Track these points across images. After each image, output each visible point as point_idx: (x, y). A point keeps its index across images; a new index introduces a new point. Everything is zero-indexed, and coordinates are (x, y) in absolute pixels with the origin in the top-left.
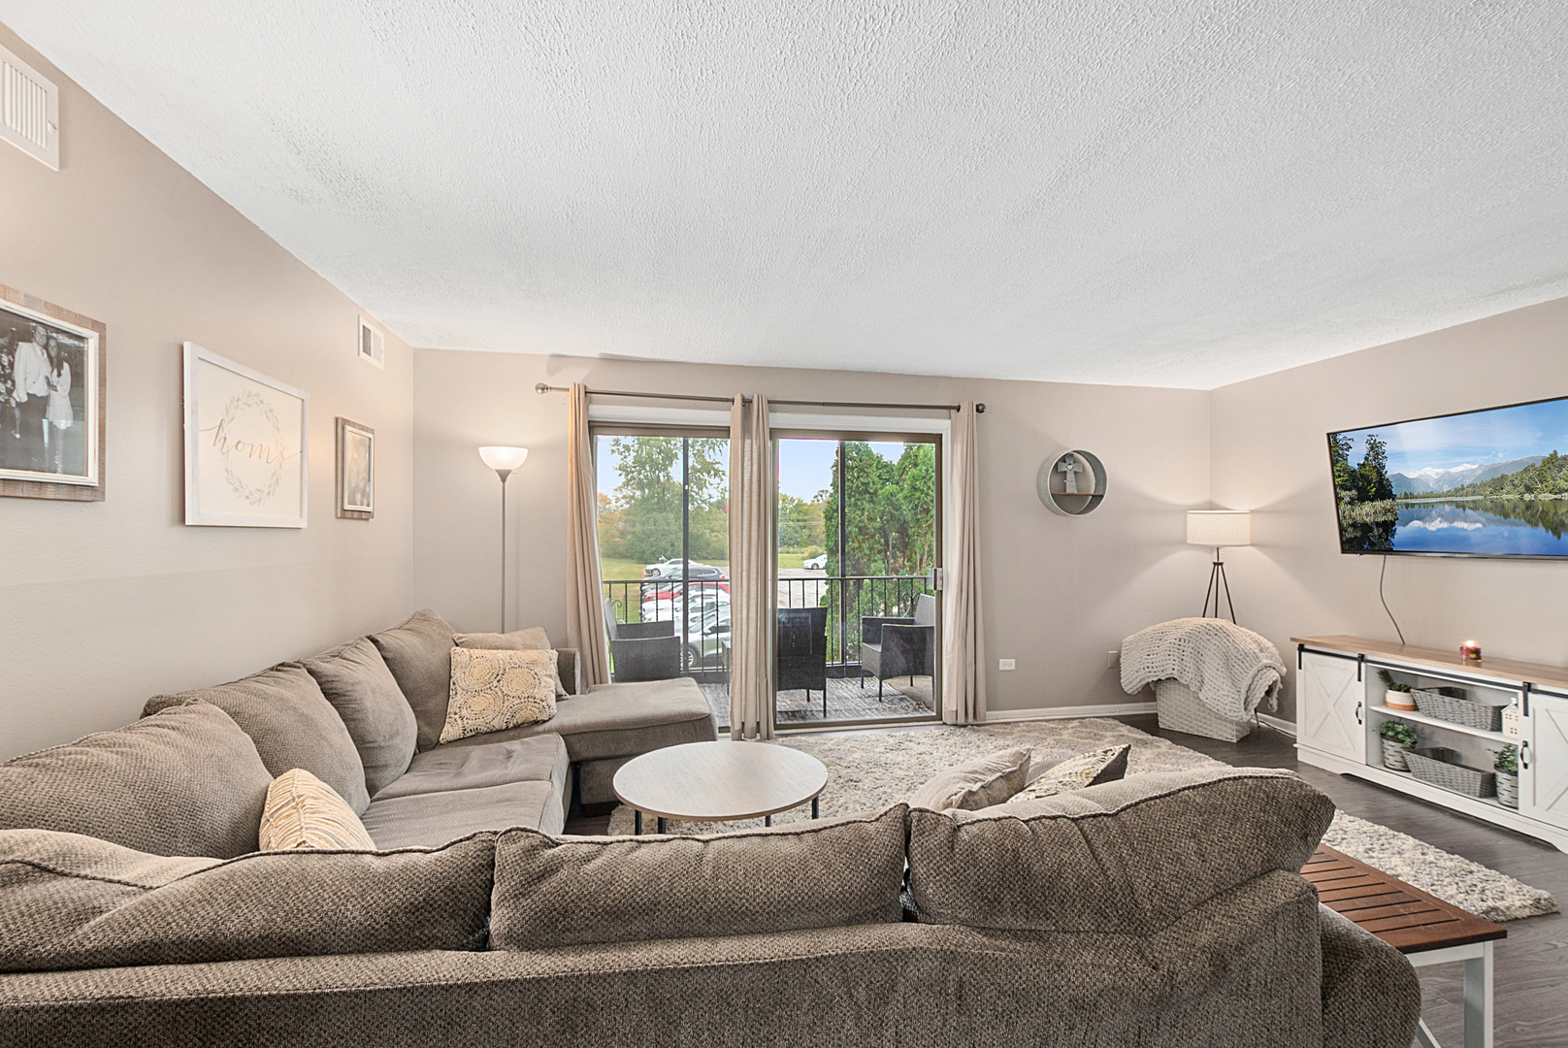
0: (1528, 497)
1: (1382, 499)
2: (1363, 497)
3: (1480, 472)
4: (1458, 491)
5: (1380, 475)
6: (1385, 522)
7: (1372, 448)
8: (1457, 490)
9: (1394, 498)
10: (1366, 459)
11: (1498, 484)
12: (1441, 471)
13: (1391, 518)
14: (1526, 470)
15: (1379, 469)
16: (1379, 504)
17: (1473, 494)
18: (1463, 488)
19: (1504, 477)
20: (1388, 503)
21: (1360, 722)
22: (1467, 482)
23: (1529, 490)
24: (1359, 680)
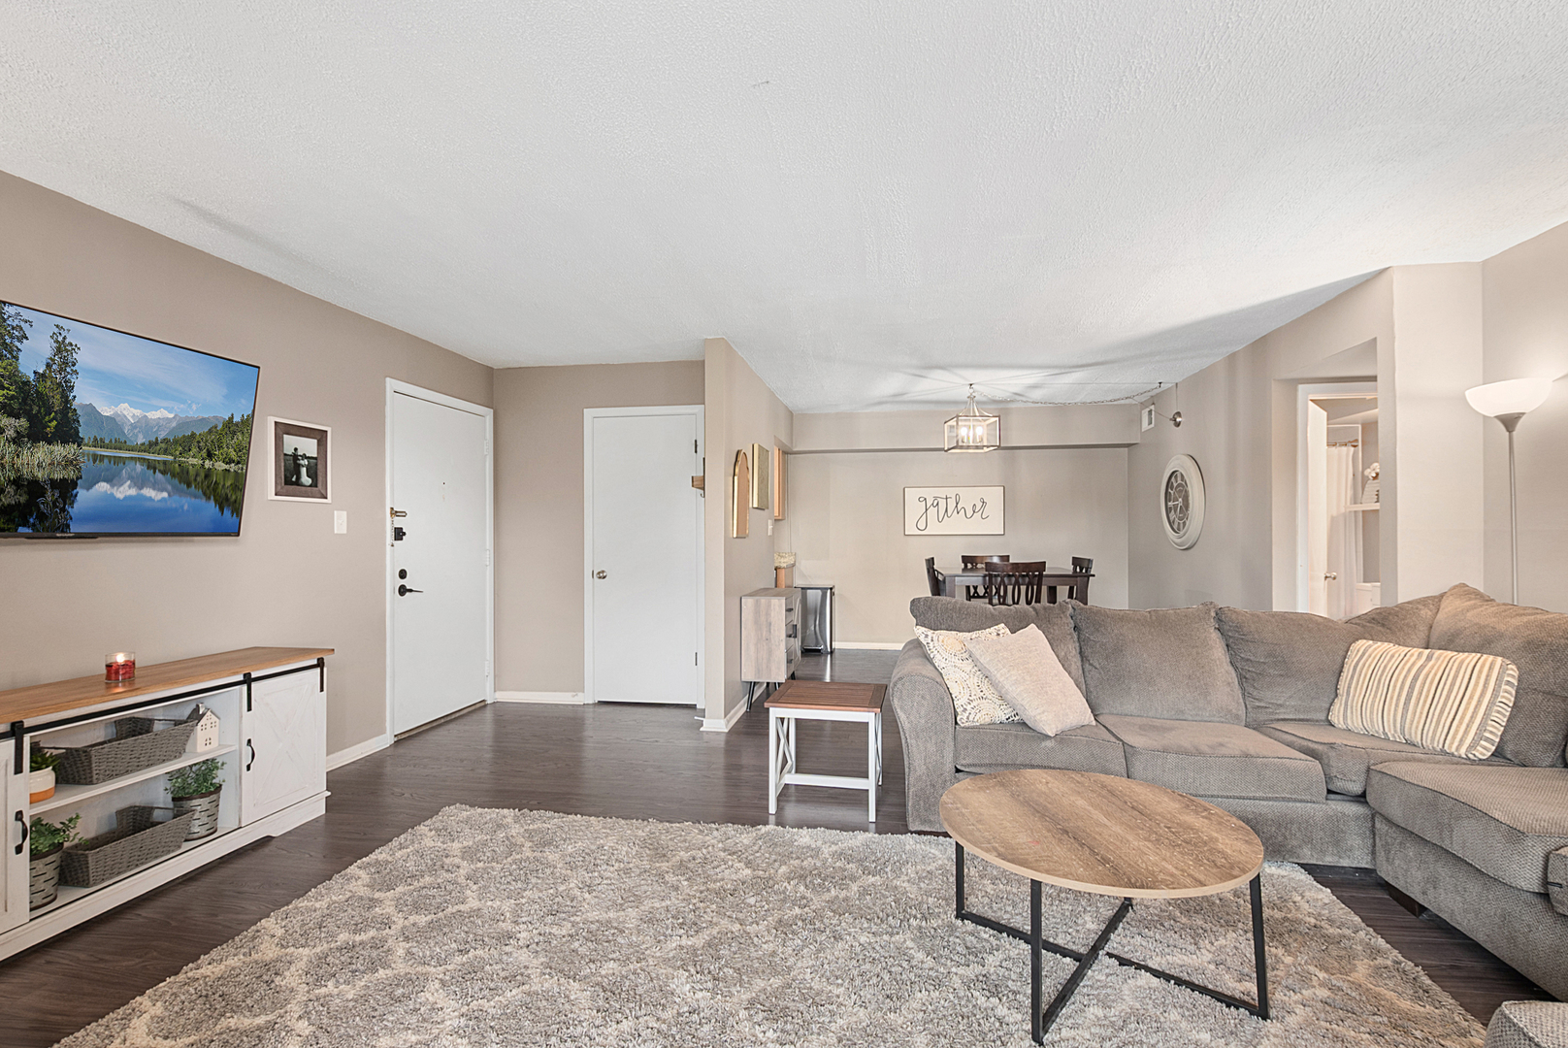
0: (208, 464)
1: (65, 442)
2: (36, 434)
3: (174, 424)
4: (151, 446)
5: (66, 401)
6: (64, 480)
7: (59, 350)
8: (151, 444)
9: (79, 441)
10: (48, 366)
11: (186, 443)
12: (138, 412)
13: (71, 474)
14: (210, 431)
15: (65, 389)
16: (59, 450)
17: (166, 452)
18: (156, 443)
19: (193, 435)
20: (71, 449)
22: (162, 435)
23: (210, 456)
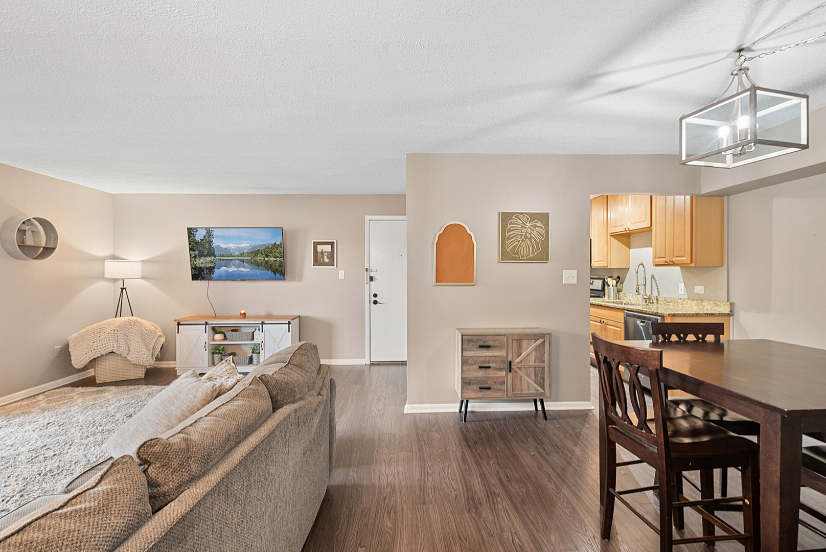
0: (266, 259)
1: (210, 256)
2: (201, 255)
3: (250, 247)
4: (242, 255)
5: (210, 245)
6: (210, 267)
7: (208, 233)
8: (241, 254)
9: (215, 256)
10: (204, 237)
11: (256, 253)
12: (236, 246)
13: (212, 265)
14: (266, 248)
15: (210, 242)
16: (208, 259)
17: (247, 256)
18: (244, 254)
19: (259, 250)
20: (212, 258)
21: (206, 350)
22: (245, 251)
23: (267, 256)
24: (206, 332)
